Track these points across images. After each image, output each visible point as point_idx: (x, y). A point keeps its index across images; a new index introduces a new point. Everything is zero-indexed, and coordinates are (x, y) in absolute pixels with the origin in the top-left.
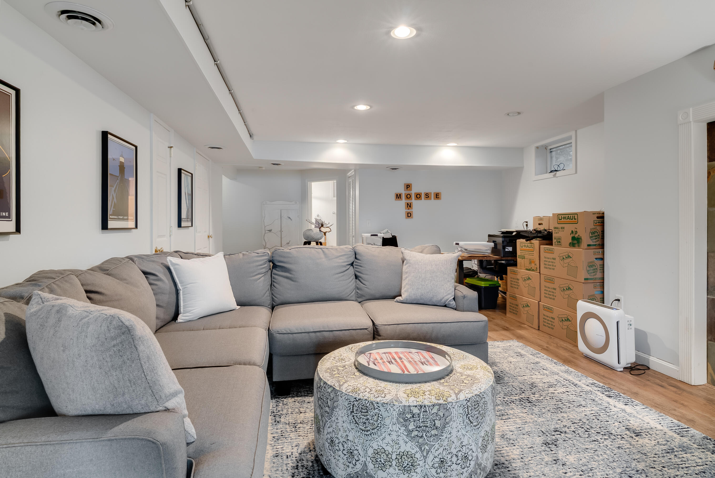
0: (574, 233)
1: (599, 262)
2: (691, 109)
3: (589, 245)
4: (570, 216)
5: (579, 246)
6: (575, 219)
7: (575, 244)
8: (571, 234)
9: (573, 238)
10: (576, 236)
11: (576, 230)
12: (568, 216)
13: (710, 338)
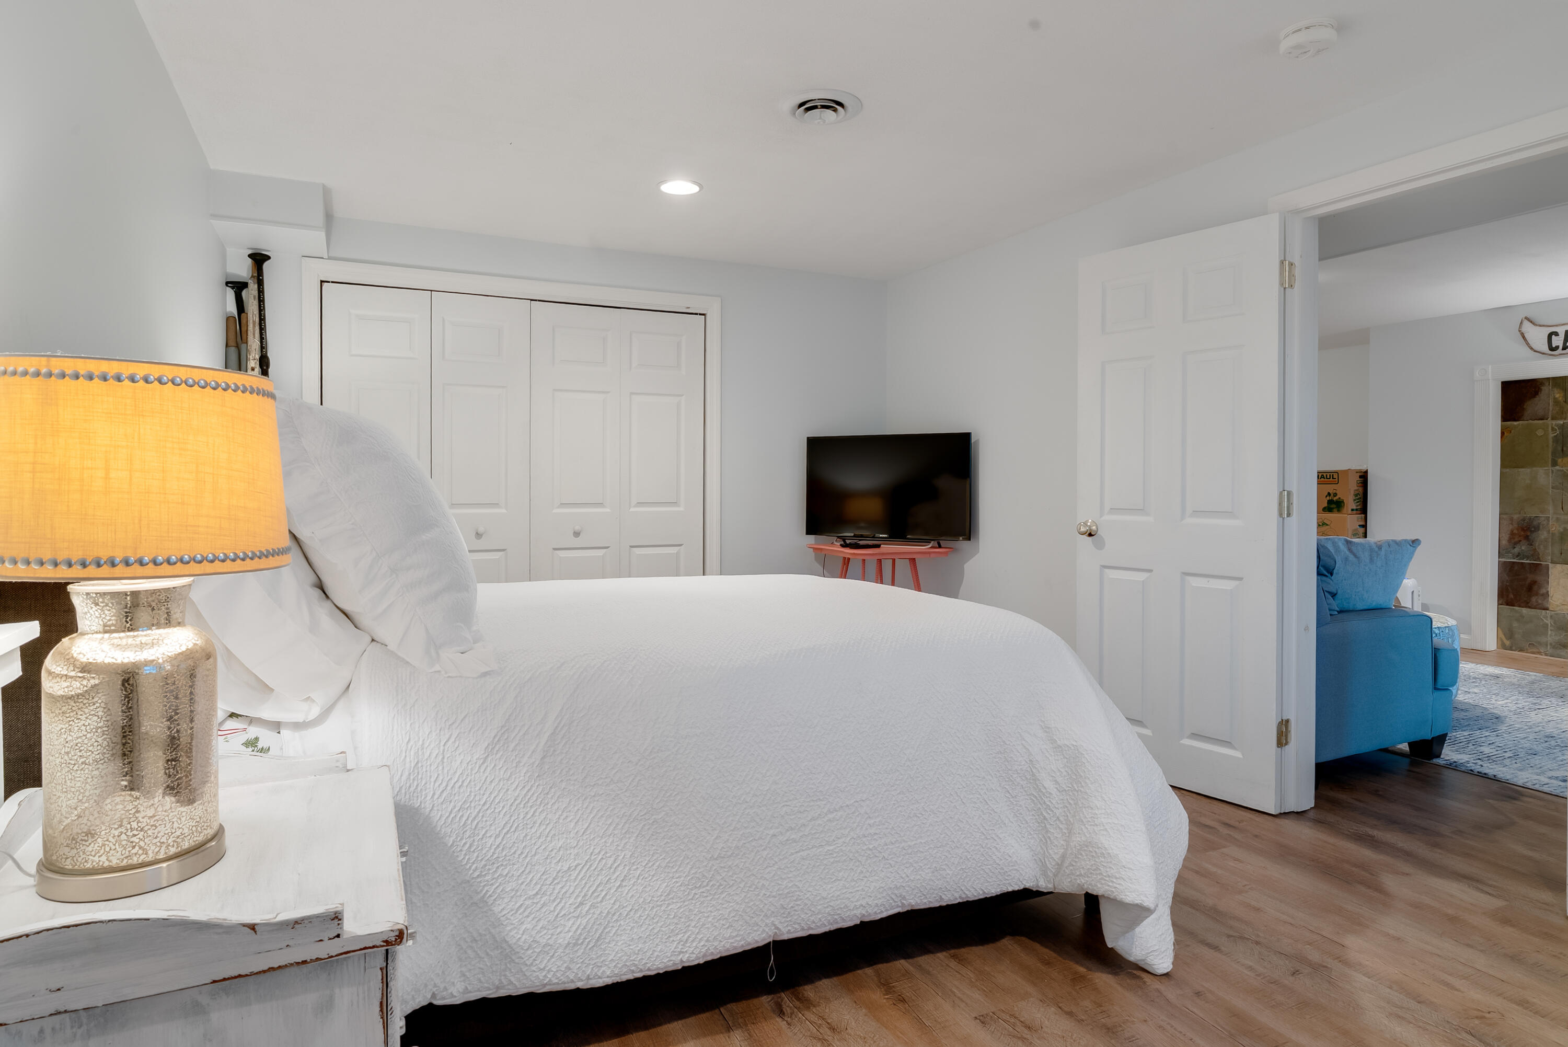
0: (1332, 495)
1: (1362, 530)
2: (1490, 366)
3: (1352, 510)
4: (1325, 474)
5: (1339, 511)
6: (1333, 478)
7: (1333, 508)
8: (1326, 497)
9: (1330, 502)
10: (1335, 499)
11: (1335, 491)
12: (1323, 475)
13: (1500, 602)
